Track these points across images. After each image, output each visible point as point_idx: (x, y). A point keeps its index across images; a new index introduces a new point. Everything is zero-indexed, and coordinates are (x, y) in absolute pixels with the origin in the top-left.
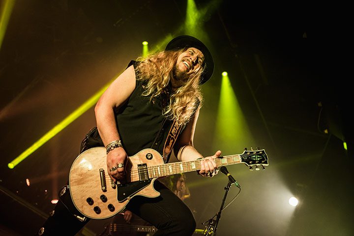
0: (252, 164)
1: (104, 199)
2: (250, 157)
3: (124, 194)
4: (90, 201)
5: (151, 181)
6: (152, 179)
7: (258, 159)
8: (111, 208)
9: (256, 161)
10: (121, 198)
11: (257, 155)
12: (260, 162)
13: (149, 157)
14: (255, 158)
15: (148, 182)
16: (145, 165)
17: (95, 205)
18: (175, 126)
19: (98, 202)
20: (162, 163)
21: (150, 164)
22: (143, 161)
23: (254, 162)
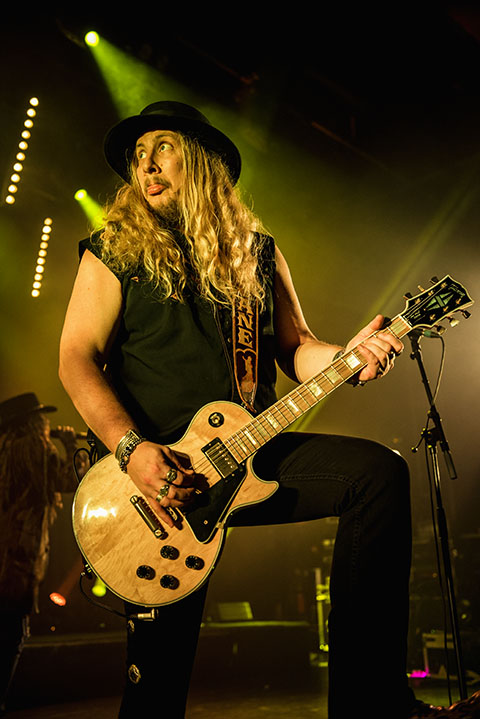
0: (437, 318)
1: (170, 553)
2: (424, 306)
3: (206, 522)
4: (145, 572)
5: (245, 468)
6: (245, 461)
7: (446, 302)
8: (195, 563)
9: (441, 308)
10: (204, 534)
11: (438, 295)
12: (452, 306)
13: (218, 421)
14: (437, 303)
15: (240, 474)
16: (217, 440)
17: (160, 574)
18: (240, 324)
19: (164, 567)
20: (250, 419)
21: (225, 433)
22: (209, 437)
23: (439, 313)
